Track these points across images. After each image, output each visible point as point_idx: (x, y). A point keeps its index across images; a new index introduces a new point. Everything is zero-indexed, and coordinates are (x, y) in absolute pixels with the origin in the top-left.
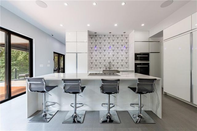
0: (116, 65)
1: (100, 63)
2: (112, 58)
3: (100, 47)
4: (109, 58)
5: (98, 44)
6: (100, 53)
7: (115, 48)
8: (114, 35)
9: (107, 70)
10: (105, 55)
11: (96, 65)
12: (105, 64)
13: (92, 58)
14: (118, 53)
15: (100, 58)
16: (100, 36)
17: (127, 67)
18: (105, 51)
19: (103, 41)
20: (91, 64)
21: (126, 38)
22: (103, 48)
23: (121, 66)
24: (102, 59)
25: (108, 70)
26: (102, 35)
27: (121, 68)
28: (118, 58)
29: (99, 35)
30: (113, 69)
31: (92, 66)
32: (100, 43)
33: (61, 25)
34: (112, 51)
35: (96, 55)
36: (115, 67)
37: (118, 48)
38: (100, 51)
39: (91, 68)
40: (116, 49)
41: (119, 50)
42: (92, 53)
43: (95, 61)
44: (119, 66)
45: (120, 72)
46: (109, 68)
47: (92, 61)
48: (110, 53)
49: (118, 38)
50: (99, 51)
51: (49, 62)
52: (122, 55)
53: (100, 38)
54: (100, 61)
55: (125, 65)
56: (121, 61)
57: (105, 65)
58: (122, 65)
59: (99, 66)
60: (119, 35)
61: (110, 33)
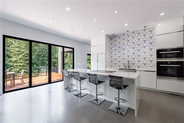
0: (137, 64)
1: (119, 61)
2: (132, 56)
3: (119, 46)
4: (128, 56)
5: (117, 43)
6: (119, 52)
7: (135, 45)
8: (134, 32)
9: (126, 68)
10: (124, 54)
11: (115, 64)
12: (124, 62)
13: (112, 57)
14: (139, 50)
15: (119, 57)
16: (120, 36)
17: (152, 67)
18: (124, 49)
19: (122, 40)
20: (111, 62)
21: (151, 31)
22: (122, 47)
23: (143, 65)
24: (121, 57)
25: (128, 68)
26: (121, 35)
27: (143, 67)
28: (139, 56)
29: (118, 36)
30: (133, 68)
31: (112, 64)
32: (119, 43)
33: (87, 36)
34: (132, 49)
35: (115, 55)
36: (136, 65)
37: (139, 45)
38: (120, 50)
39: (111, 66)
40: (137, 46)
41: (141, 47)
42: (112, 53)
43: (114, 60)
44: (141, 64)
45: (137, 71)
46: (129, 67)
47: (112, 60)
48: (130, 51)
49: (139, 34)
50: (118, 50)
51: (84, 61)
52: (145, 53)
53: (119, 38)
54: (119, 60)
55: (149, 64)
56: (143, 59)
57: (124, 64)
58: (145, 64)
59: (118, 64)
60: (141, 31)
61: (128, 31)
